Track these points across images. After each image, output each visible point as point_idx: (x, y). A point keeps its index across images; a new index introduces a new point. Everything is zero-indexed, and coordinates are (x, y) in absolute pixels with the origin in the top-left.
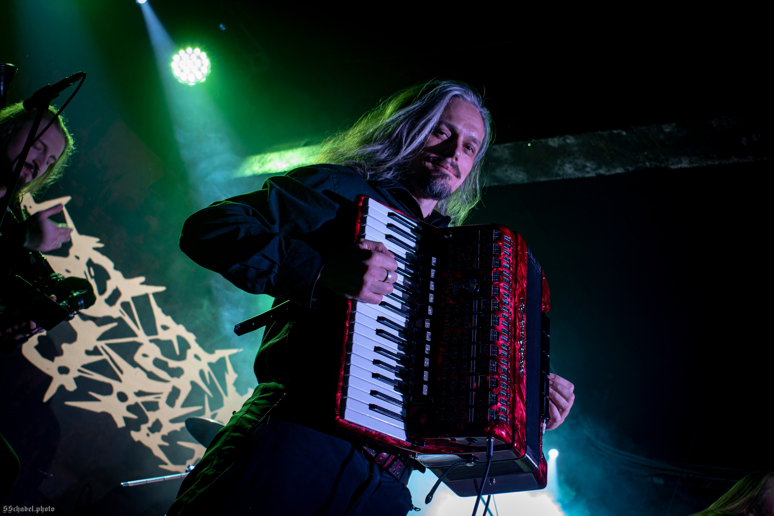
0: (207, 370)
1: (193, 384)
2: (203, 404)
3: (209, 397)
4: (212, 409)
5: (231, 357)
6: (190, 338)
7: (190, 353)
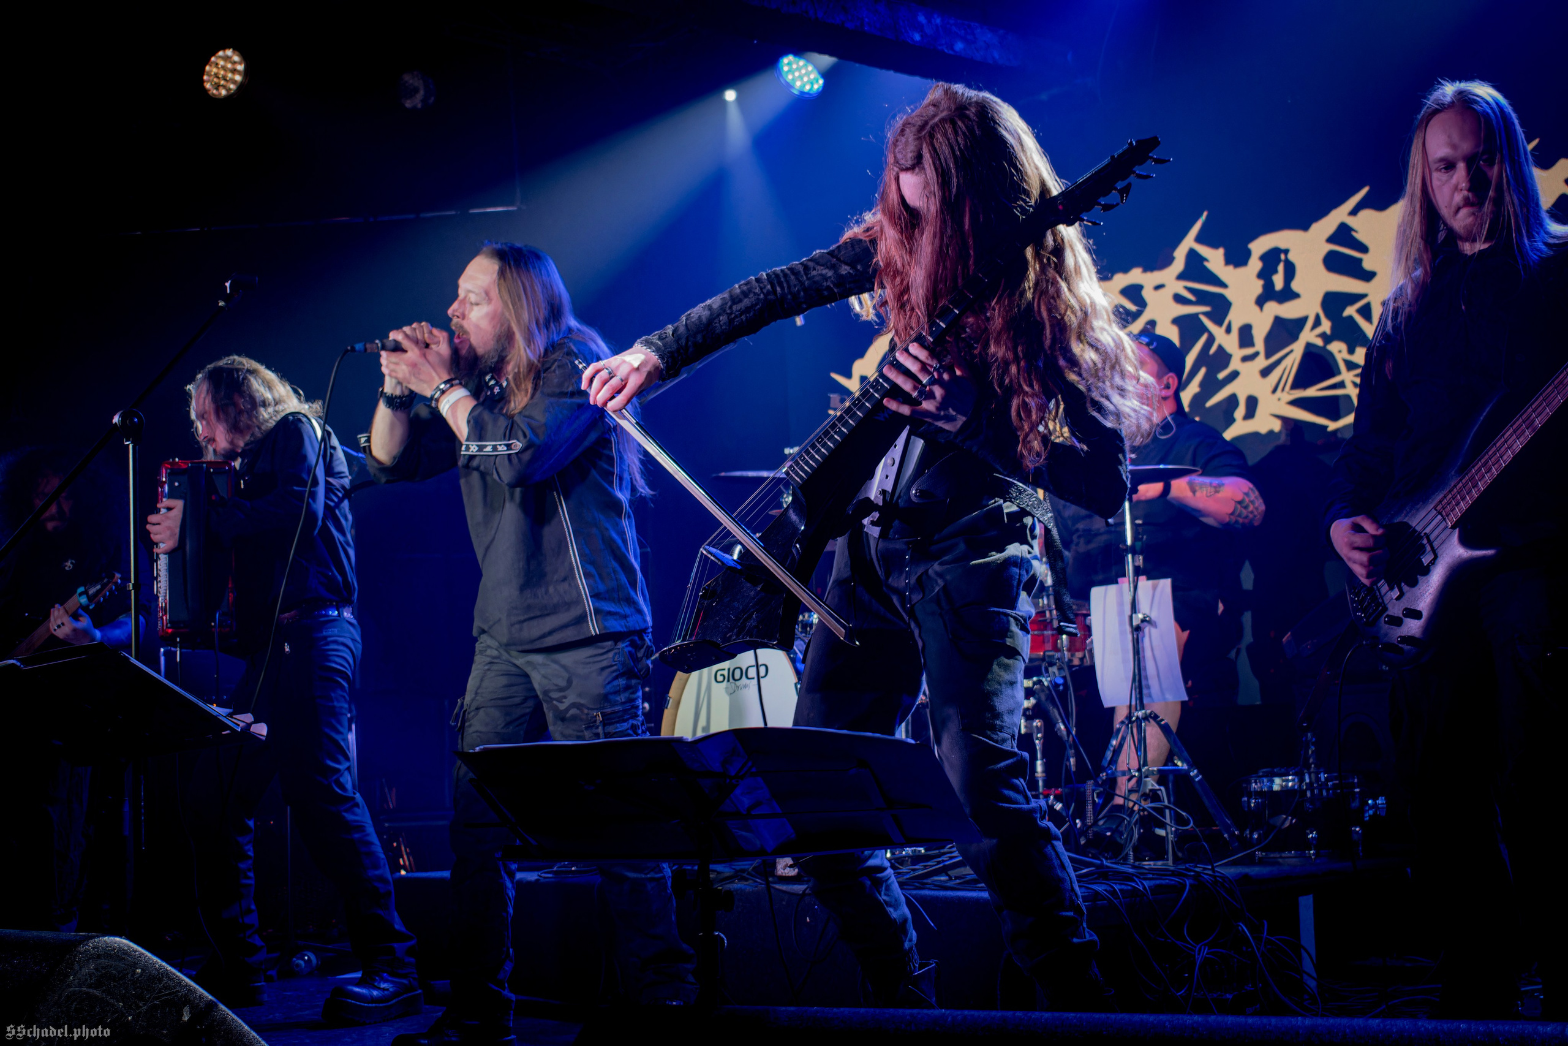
0: (1180, 287)
1: (1177, 321)
2: (1205, 329)
3: (1205, 314)
4: (1219, 322)
5: (1199, 239)
6: (1135, 276)
7: (1147, 294)
